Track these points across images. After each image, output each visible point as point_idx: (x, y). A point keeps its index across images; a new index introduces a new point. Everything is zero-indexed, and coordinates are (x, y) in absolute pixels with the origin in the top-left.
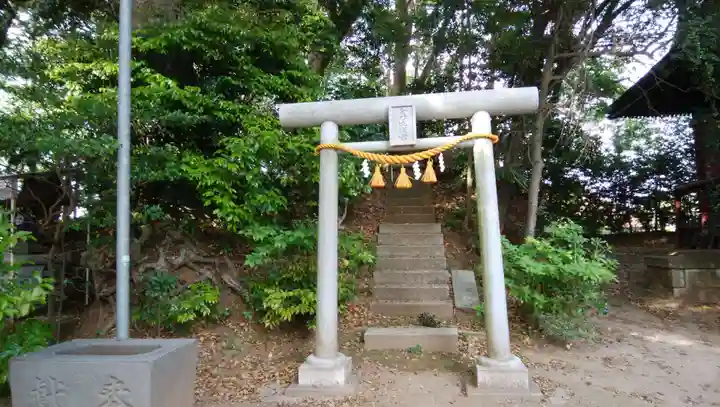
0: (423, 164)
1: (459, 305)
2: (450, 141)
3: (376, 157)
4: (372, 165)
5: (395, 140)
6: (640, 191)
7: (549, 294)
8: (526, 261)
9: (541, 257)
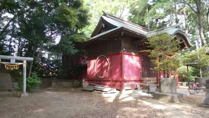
0: (15, 67)
1: (15, 88)
2: (20, 64)
3: (8, 65)
4: (7, 66)
5: (11, 63)
6: (52, 67)
7: (32, 85)
8: (29, 81)
9: (31, 80)
